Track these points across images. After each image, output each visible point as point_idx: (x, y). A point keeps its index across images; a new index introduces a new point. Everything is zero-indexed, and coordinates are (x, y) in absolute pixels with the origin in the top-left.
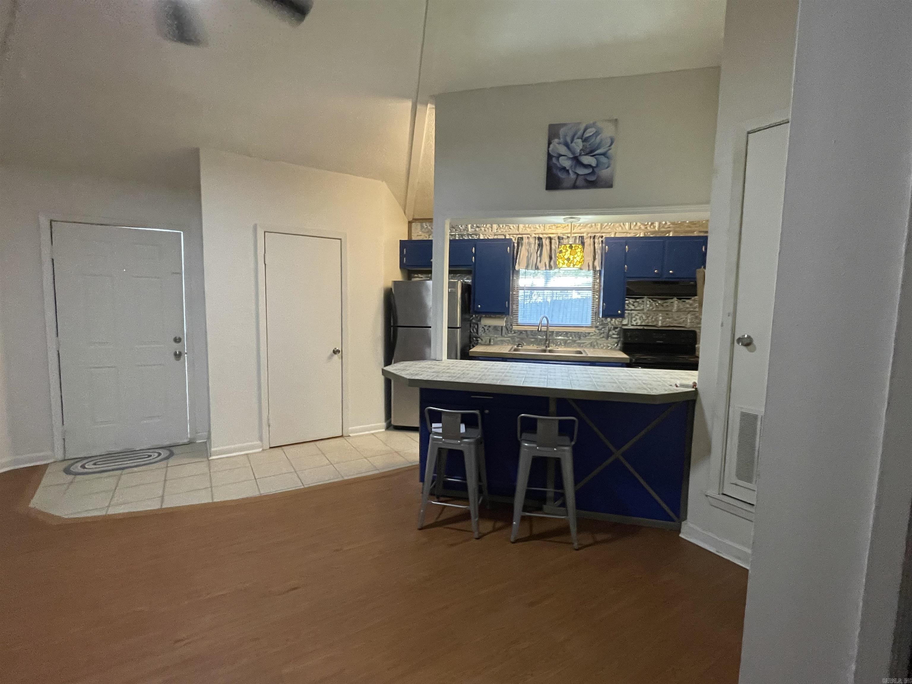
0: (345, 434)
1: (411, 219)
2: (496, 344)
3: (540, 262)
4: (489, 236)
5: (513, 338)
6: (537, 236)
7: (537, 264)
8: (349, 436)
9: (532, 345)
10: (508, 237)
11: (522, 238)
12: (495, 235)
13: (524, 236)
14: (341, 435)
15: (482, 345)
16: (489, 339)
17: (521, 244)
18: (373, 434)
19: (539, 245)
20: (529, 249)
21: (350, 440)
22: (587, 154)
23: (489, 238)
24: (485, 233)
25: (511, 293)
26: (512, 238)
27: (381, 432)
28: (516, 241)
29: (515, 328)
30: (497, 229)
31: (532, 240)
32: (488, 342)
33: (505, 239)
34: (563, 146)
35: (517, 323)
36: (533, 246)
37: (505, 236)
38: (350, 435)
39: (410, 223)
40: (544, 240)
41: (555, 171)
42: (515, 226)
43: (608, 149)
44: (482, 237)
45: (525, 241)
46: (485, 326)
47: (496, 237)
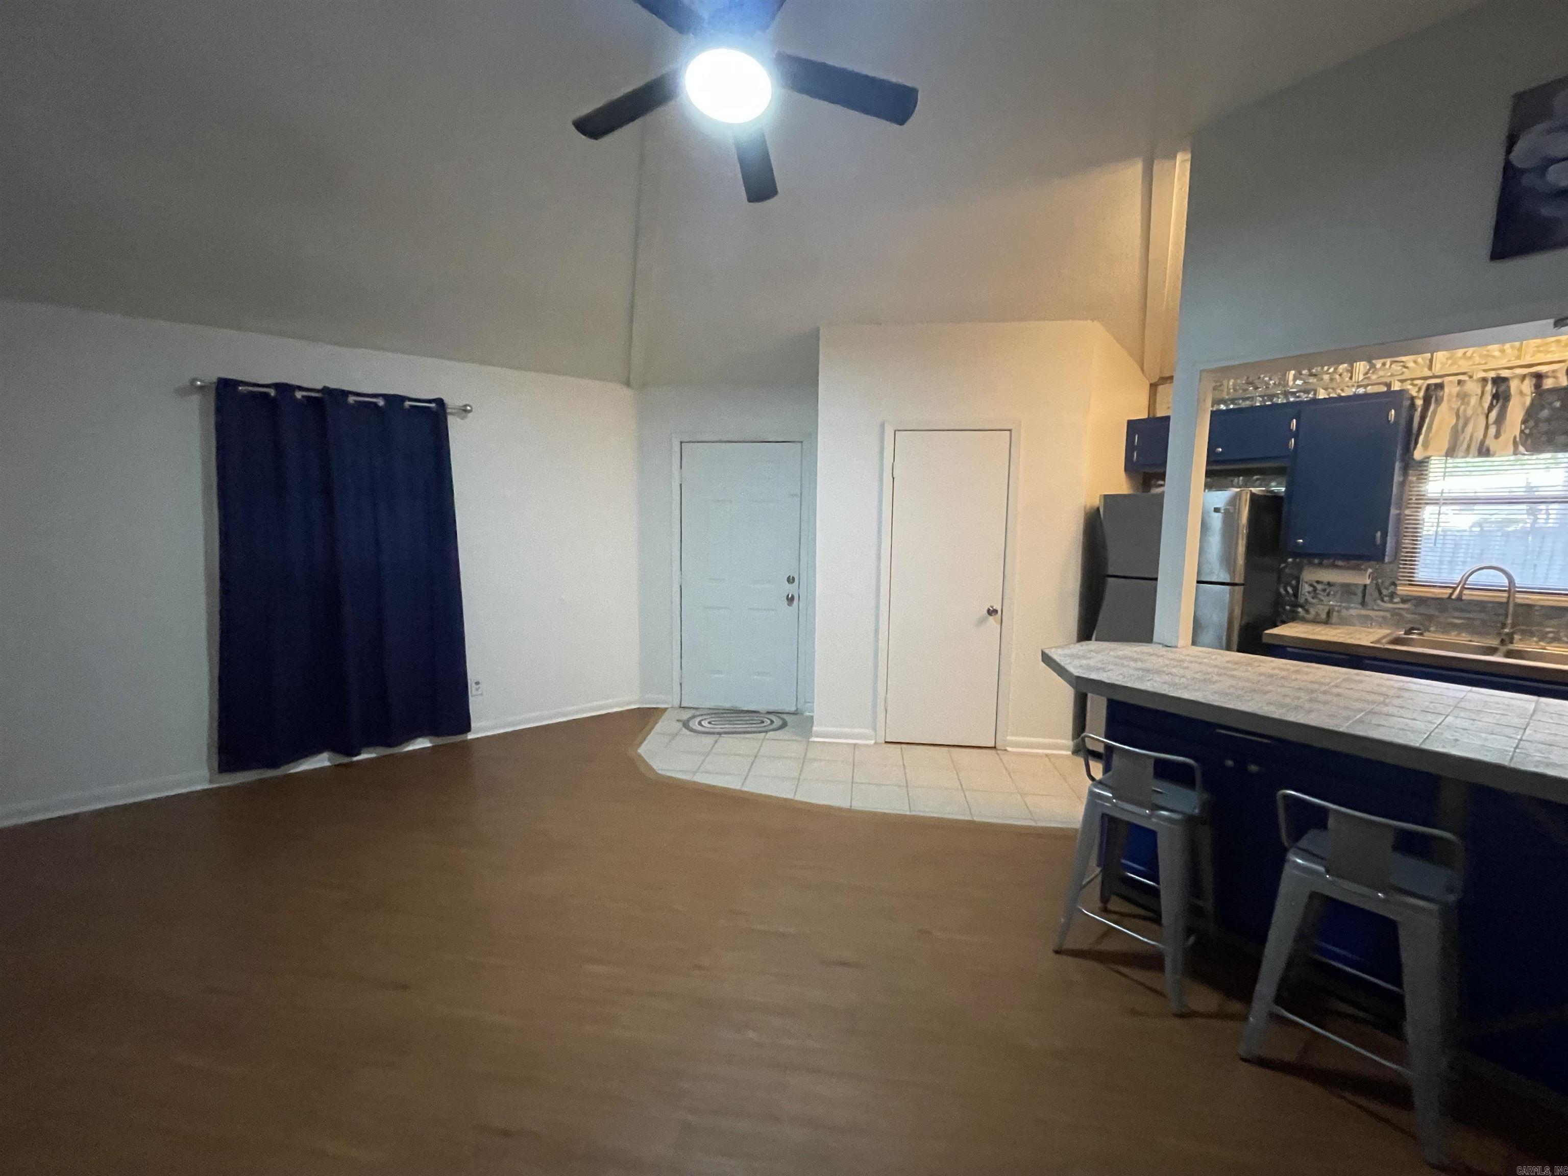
0: (998, 747)
1: (1154, 380)
2: (1344, 622)
3: (1497, 436)
4: (1342, 390)
5: (1395, 613)
6: (1492, 374)
7: (1487, 442)
8: (1006, 750)
9: (1456, 632)
10: (1396, 387)
11: (1440, 386)
12: (1359, 387)
13: (1447, 379)
14: (993, 745)
15: (1304, 620)
16: (1326, 611)
17: (1436, 400)
18: (1047, 755)
19: (1495, 396)
20: (1462, 408)
21: (1005, 757)
23: (1343, 394)
24: (1334, 385)
25: (1393, 511)
26: (1410, 387)
27: (1061, 756)
28: (1422, 394)
29: (1402, 590)
30: (1367, 373)
31: (1473, 388)
32: (1324, 616)
33: (1389, 393)
35: (1409, 581)
36: (1473, 401)
37: (1389, 385)
38: (1009, 749)
39: (1154, 387)
40: (1514, 385)
41: (1526, 205)
42: (1420, 360)
44: (1322, 395)
45: (1451, 389)
46: (1318, 582)
47: (1361, 391)
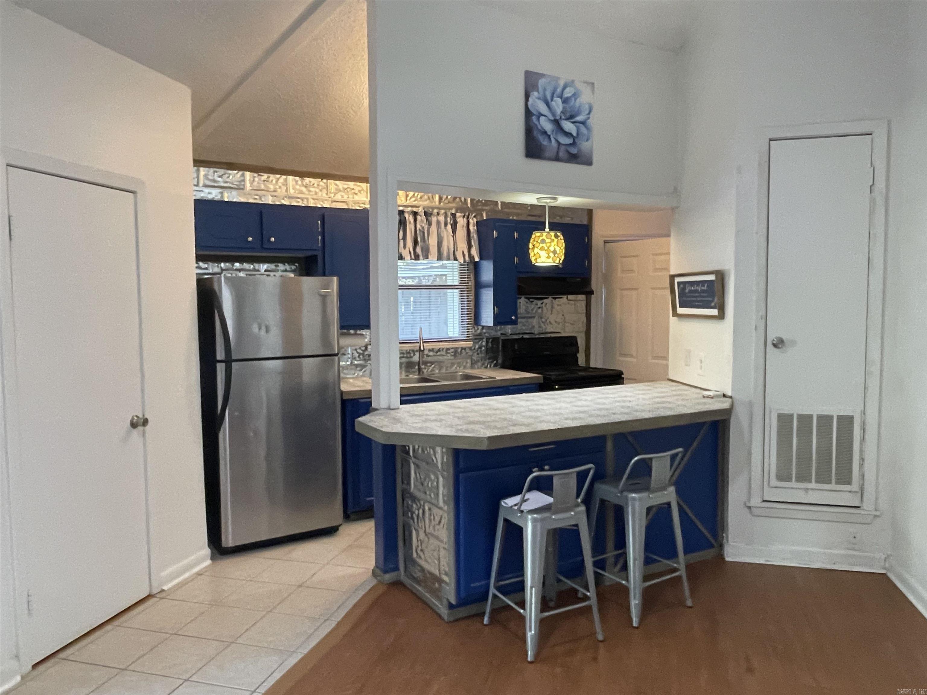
0: (153, 592)
3: (403, 247)
8: (163, 591)
14: (149, 593)
19: (400, 222)
22: (567, 119)
34: (542, 102)
38: (165, 587)
40: (407, 216)
41: (535, 133)
43: (586, 117)
